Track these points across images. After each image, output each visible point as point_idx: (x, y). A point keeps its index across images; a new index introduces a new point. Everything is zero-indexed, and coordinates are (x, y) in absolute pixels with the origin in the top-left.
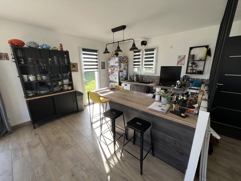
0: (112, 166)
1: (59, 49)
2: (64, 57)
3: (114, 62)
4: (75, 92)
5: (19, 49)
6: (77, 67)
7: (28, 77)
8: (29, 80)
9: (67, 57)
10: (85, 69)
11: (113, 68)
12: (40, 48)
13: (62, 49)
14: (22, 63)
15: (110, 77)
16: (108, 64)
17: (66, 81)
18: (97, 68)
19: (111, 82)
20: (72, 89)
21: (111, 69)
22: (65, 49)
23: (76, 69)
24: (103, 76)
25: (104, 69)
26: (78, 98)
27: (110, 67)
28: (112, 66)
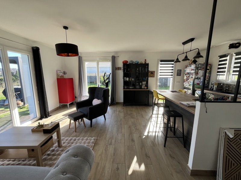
0: (149, 135)
1: (144, 63)
2: (146, 67)
3: (190, 69)
4: (149, 91)
5: (125, 65)
6: (154, 73)
7: (126, 79)
8: (126, 80)
9: (147, 67)
10: (160, 75)
11: (188, 75)
12: (134, 63)
13: (145, 62)
14: (125, 71)
15: (184, 83)
16: (185, 71)
17: (144, 83)
18: (172, 75)
19: (185, 88)
20: (147, 88)
21: (187, 76)
22: (147, 63)
23: (153, 75)
24: (177, 82)
25: (179, 75)
26: (150, 96)
27: (186, 75)
28: (188, 73)
